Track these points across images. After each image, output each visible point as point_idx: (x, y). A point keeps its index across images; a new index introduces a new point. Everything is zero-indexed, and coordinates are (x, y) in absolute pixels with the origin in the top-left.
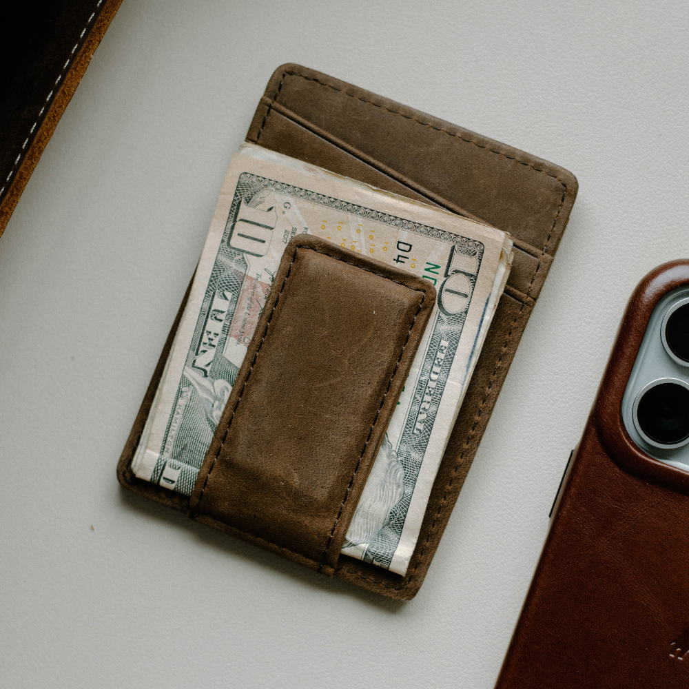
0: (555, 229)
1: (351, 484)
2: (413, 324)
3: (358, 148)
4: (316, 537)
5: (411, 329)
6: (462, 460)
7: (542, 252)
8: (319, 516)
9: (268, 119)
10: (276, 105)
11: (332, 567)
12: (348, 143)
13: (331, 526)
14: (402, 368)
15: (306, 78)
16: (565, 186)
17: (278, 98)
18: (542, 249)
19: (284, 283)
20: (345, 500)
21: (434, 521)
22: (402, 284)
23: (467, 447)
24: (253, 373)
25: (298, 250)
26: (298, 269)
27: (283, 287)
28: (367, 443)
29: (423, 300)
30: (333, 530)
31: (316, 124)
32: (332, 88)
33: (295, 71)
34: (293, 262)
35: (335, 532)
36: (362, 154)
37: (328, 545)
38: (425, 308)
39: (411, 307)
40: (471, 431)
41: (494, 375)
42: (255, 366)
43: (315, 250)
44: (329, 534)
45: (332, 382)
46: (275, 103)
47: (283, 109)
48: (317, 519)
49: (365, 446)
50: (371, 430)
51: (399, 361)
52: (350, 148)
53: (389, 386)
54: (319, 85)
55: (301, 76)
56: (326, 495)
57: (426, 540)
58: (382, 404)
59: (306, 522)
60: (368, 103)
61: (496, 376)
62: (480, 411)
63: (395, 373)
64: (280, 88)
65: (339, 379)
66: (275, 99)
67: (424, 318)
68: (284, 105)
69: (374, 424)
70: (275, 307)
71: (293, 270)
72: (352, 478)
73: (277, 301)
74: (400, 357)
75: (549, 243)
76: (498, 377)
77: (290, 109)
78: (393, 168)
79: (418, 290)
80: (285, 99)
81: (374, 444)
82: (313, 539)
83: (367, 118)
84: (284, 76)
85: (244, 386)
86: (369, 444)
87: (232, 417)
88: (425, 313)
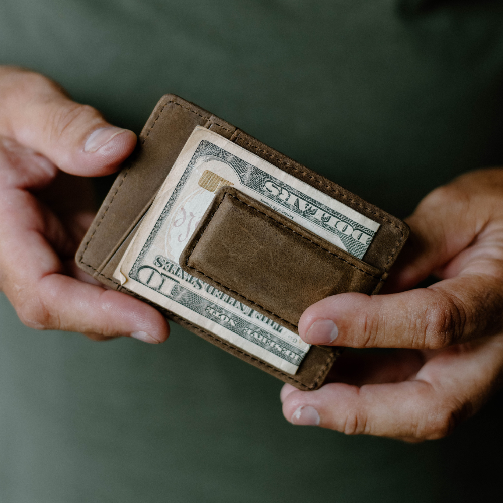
0: (195, 111)
1: (335, 255)
2: (244, 203)
3: (130, 224)
4: (363, 281)
5: (247, 205)
6: (329, 186)
7: (208, 121)
8: (351, 277)
9: (106, 276)
10: (98, 270)
11: (384, 273)
12: (127, 229)
13: (358, 271)
14: (269, 214)
15: (85, 249)
16: (170, 102)
17: (95, 268)
18: (207, 121)
19: (207, 277)
20: (344, 260)
21: (364, 208)
22: (219, 206)
23: (321, 182)
24: (259, 304)
25: (189, 264)
26: (200, 267)
27: (209, 277)
28: (312, 242)
29: (230, 195)
30: (361, 270)
31: (113, 247)
32: (93, 234)
33: (80, 255)
34: (195, 269)
35: (362, 269)
36: (135, 222)
37: (370, 275)
38: (236, 194)
39: (234, 203)
40: (312, 179)
41: (279, 160)
42: (254, 302)
43: (190, 255)
44: (363, 273)
45: (272, 258)
46: (97, 270)
47: (101, 266)
48: (353, 279)
49: (313, 243)
50: (305, 238)
51: (265, 215)
52: (130, 229)
53: (279, 223)
54: (91, 242)
55: (84, 252)
56: (339, 271)
57: (375, 215)
58: (290, 229)
59: (354, 285)
60: (106, 214)
61: (280, 159)
62: (300, 172)
63: (272, 219)
64: (89, 266)
65: (271, 253)
66: (95, 270)
67: (241, 195)
68: (99, 264)
69: (301, 236)
70: (220, 284)
71: (200, 270)
72: (331, 254)
73: (217, 282)
74: (264, 214)
75: (204, 116)
76: (281, 158)
77: (102, 261)
78: (146, 204)
79: (224, 197)
80: (96, 264)
81: (313, 238)
82: (364, 283)
83: (114, 216)
84: (82, 262)
85: (265, 310)
86: (313, 240)
87: (283, 320)
88: (239, 194)
